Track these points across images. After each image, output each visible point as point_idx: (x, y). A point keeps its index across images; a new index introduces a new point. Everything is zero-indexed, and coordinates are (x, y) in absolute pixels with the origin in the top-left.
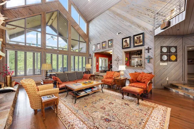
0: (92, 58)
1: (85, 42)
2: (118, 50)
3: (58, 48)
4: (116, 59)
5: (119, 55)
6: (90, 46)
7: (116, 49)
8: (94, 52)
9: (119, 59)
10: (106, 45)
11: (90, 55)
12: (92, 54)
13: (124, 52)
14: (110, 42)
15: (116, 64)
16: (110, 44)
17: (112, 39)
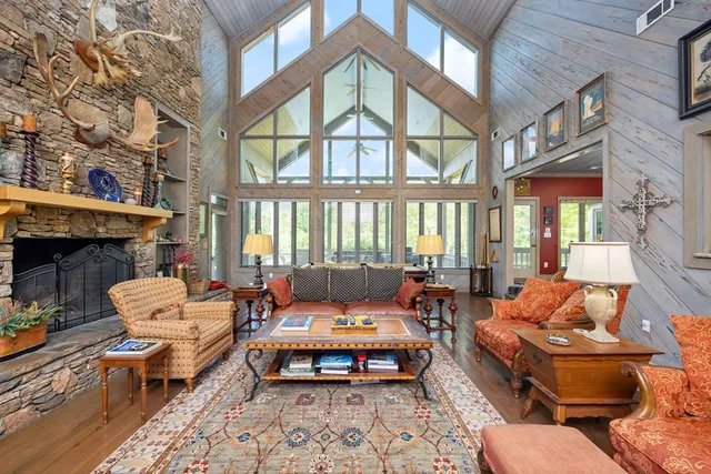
0: (500, 208)
1: (475, 136)
2: (646, 136)
3: (358, 178)
4: (629, 198)
5: (652, 170)
6: (495, 149)
7: (632, 134)
8: (510, 174)
9: (659, 194)
10: (565, 122)
11: (495, 192)
12: (500, 186)
13: (702, 135)
14: (588, 100)
15: (634, 231)
16: (588, 113)
17: (602, 71)
